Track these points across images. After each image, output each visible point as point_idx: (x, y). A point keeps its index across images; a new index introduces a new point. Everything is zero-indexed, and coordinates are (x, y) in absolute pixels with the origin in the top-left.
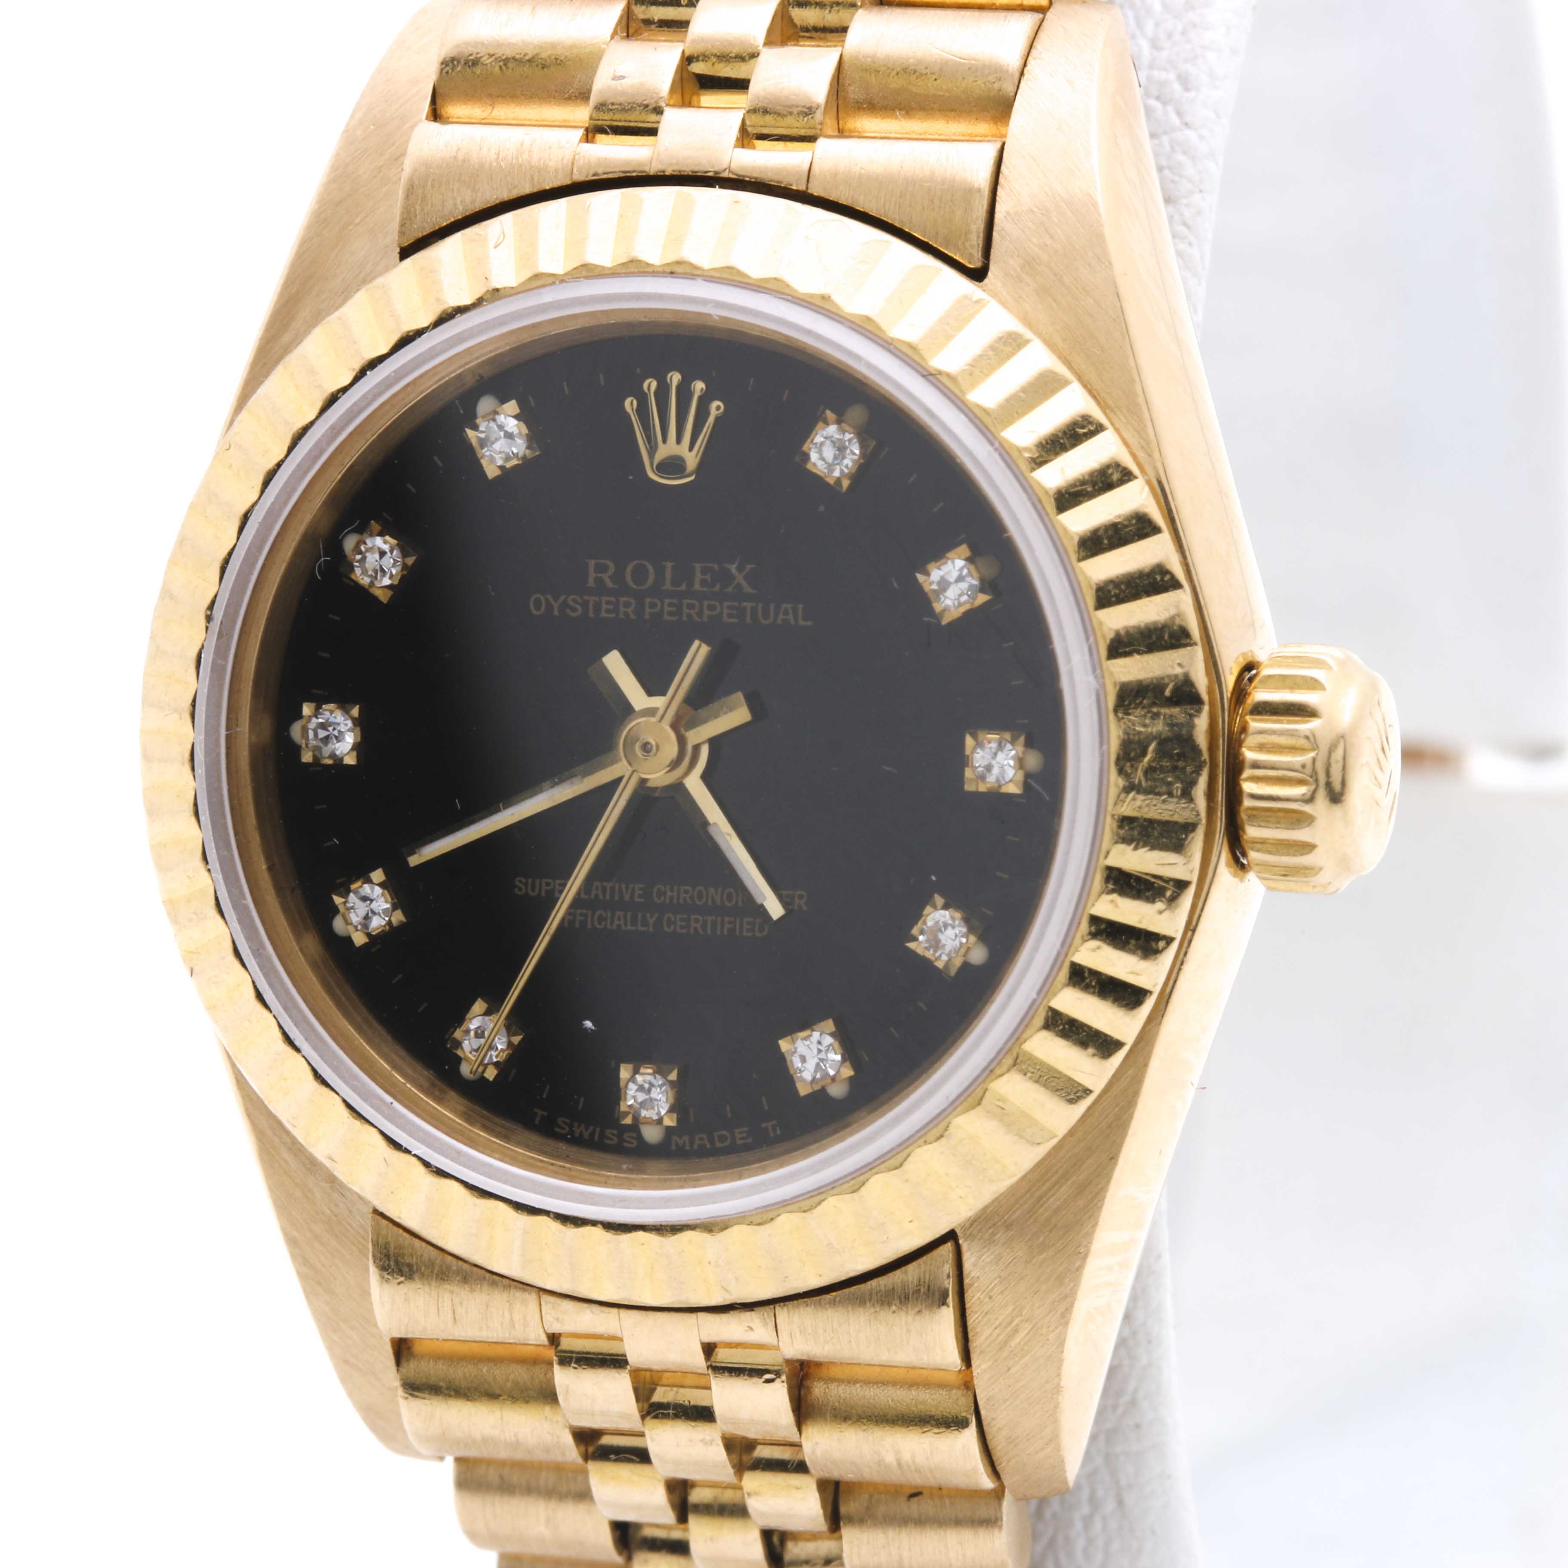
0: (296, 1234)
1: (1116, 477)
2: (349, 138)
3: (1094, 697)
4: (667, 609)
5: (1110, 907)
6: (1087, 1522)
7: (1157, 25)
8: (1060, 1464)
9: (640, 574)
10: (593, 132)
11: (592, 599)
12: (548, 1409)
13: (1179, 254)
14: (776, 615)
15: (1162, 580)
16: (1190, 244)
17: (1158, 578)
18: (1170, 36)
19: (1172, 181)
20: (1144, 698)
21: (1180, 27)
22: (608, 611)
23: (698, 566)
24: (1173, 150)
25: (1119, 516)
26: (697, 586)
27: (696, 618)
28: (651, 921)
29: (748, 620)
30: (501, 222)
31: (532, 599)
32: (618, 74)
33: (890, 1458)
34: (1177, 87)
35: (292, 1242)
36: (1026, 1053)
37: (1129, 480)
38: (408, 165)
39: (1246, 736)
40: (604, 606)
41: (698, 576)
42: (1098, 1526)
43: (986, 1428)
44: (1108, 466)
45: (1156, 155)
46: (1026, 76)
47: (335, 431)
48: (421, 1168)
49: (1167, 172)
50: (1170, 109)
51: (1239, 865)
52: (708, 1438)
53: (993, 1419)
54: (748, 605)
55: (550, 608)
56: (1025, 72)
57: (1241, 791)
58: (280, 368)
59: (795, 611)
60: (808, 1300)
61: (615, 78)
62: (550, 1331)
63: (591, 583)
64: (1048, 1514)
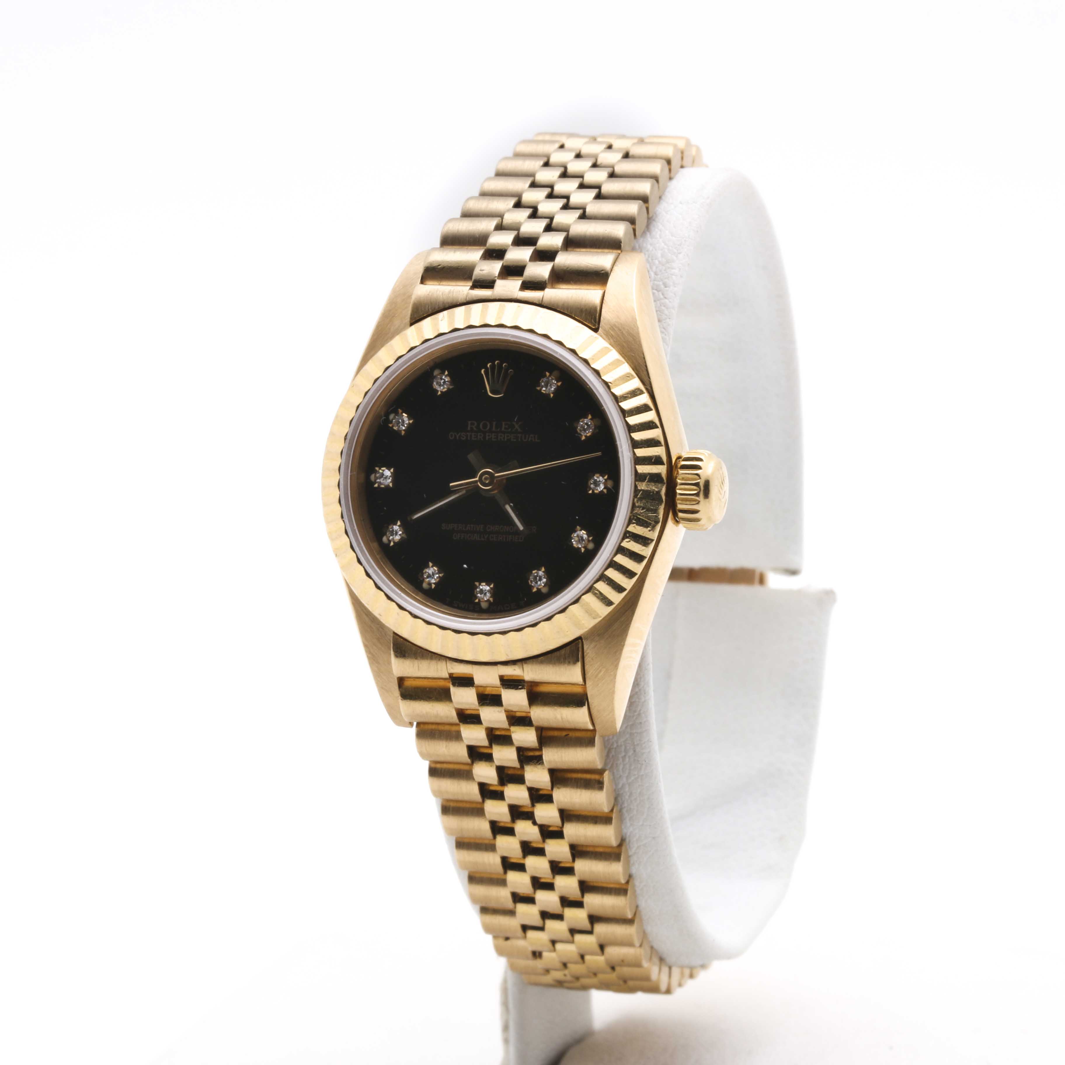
0: (367, 643)
1: (638, 392)
2: (394, 291)
3: (629, 460)
4: (493, 437)
5: (633, 528)
6: (624, 758)
7: (657, 268)
8: (614, 722)
9: (485, 426)
10: (474, 287)
11: (469, 434)
12: (448, 703)
13: (663, 338)
14: (528, 439)
15: (652, 425)
16: (665, 335)
17: (651, 424)
18: (661, 271)
19: (660, 315)
20: (646, 461)
21: (664, 268)
22: (474, 438)
23: (503, 423)
24: (661, 305)
25: (639, 404)
26: (503, 429)
27: (502, 440)
28: (486, 537)
29: (519, 440)
30: (443, 313)
31: (450, 434)
32: (482, 269)
33: (559, 717)
34: (662, 286)
35: (366, 646)
36: (605, 575)
37: (642, 394)
38: (414, 298)
39: (678, 475)
40: (473, 436)
41: (503, 426)
42: (627, 759)
43: (590, 706)
44: (636, 389)
45: (656, 307)
46: (613, 271)
47: (388, 377)
48: (409, 616)
49: (658, 312)
50: (660, 293)
51: (677, 522)
52: (500, 710)
53: (593, 703)
54: (520, 435)
55: (455, 436)
56: (613, 269)
57: (676, 492)
58: (370, 361)
59: (535, 437)
60: (534, 660)
61: (481, 270)
62: (450, 672)
63: (469, 429)
64: (611, 756)
